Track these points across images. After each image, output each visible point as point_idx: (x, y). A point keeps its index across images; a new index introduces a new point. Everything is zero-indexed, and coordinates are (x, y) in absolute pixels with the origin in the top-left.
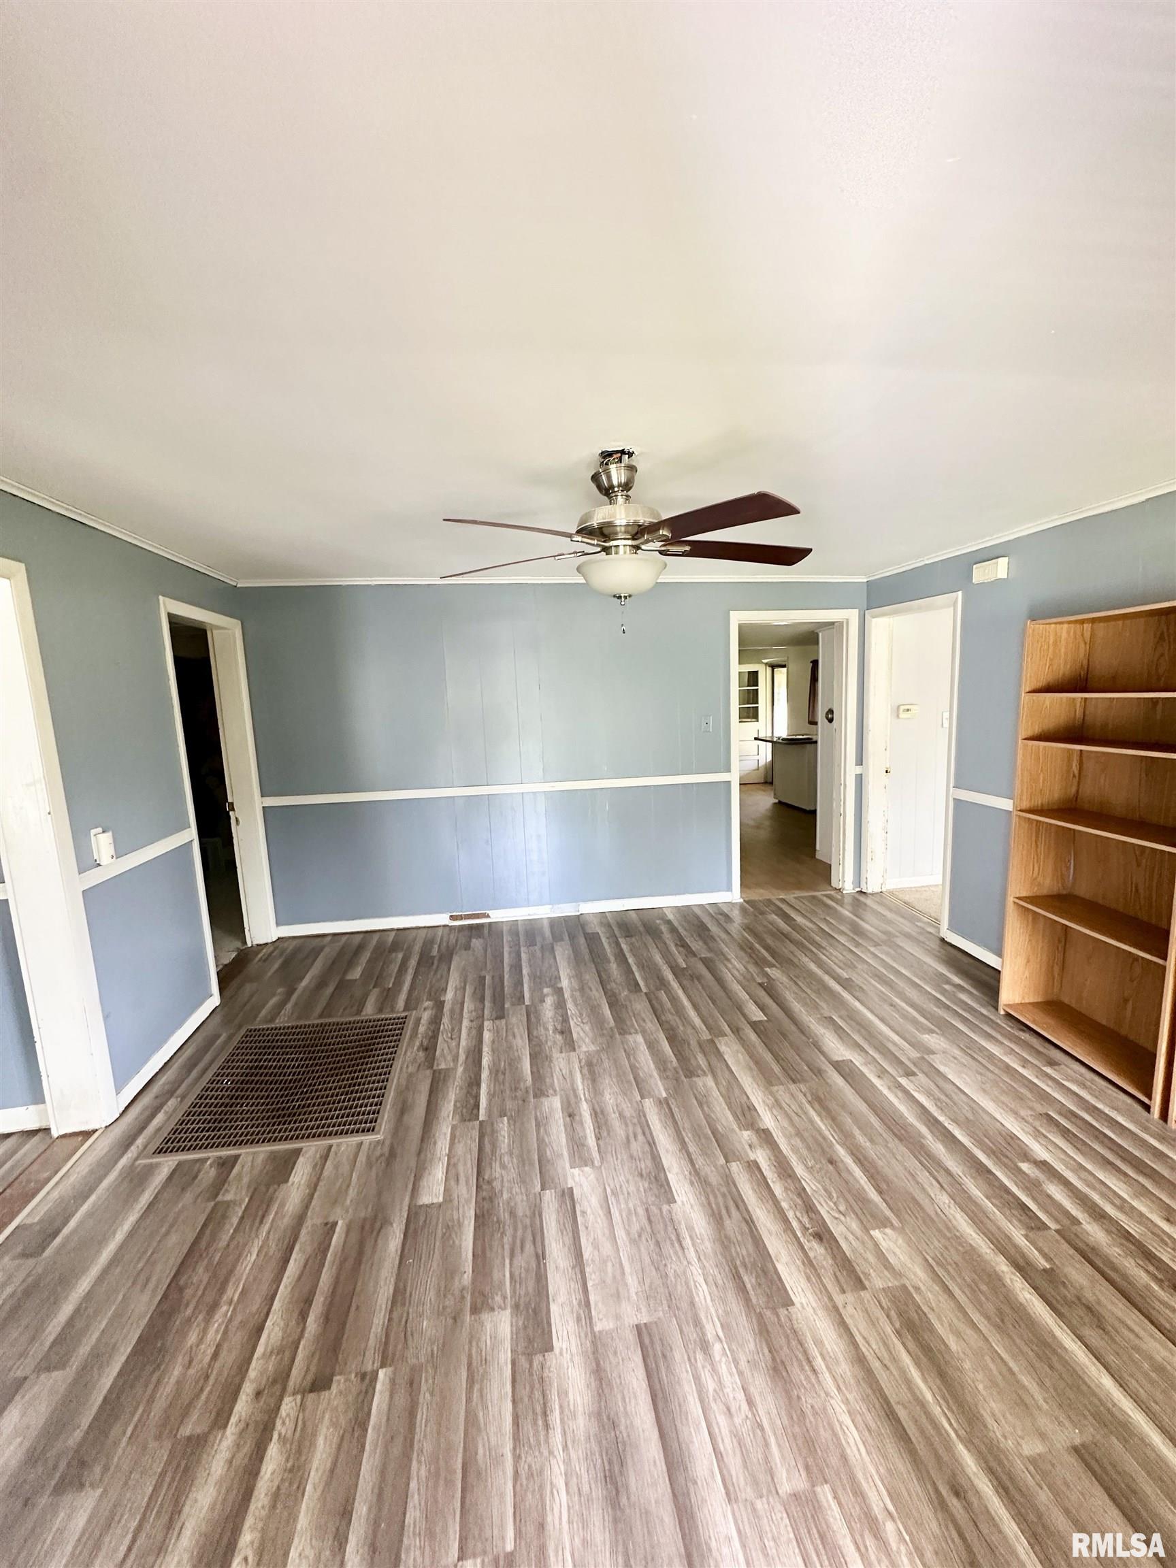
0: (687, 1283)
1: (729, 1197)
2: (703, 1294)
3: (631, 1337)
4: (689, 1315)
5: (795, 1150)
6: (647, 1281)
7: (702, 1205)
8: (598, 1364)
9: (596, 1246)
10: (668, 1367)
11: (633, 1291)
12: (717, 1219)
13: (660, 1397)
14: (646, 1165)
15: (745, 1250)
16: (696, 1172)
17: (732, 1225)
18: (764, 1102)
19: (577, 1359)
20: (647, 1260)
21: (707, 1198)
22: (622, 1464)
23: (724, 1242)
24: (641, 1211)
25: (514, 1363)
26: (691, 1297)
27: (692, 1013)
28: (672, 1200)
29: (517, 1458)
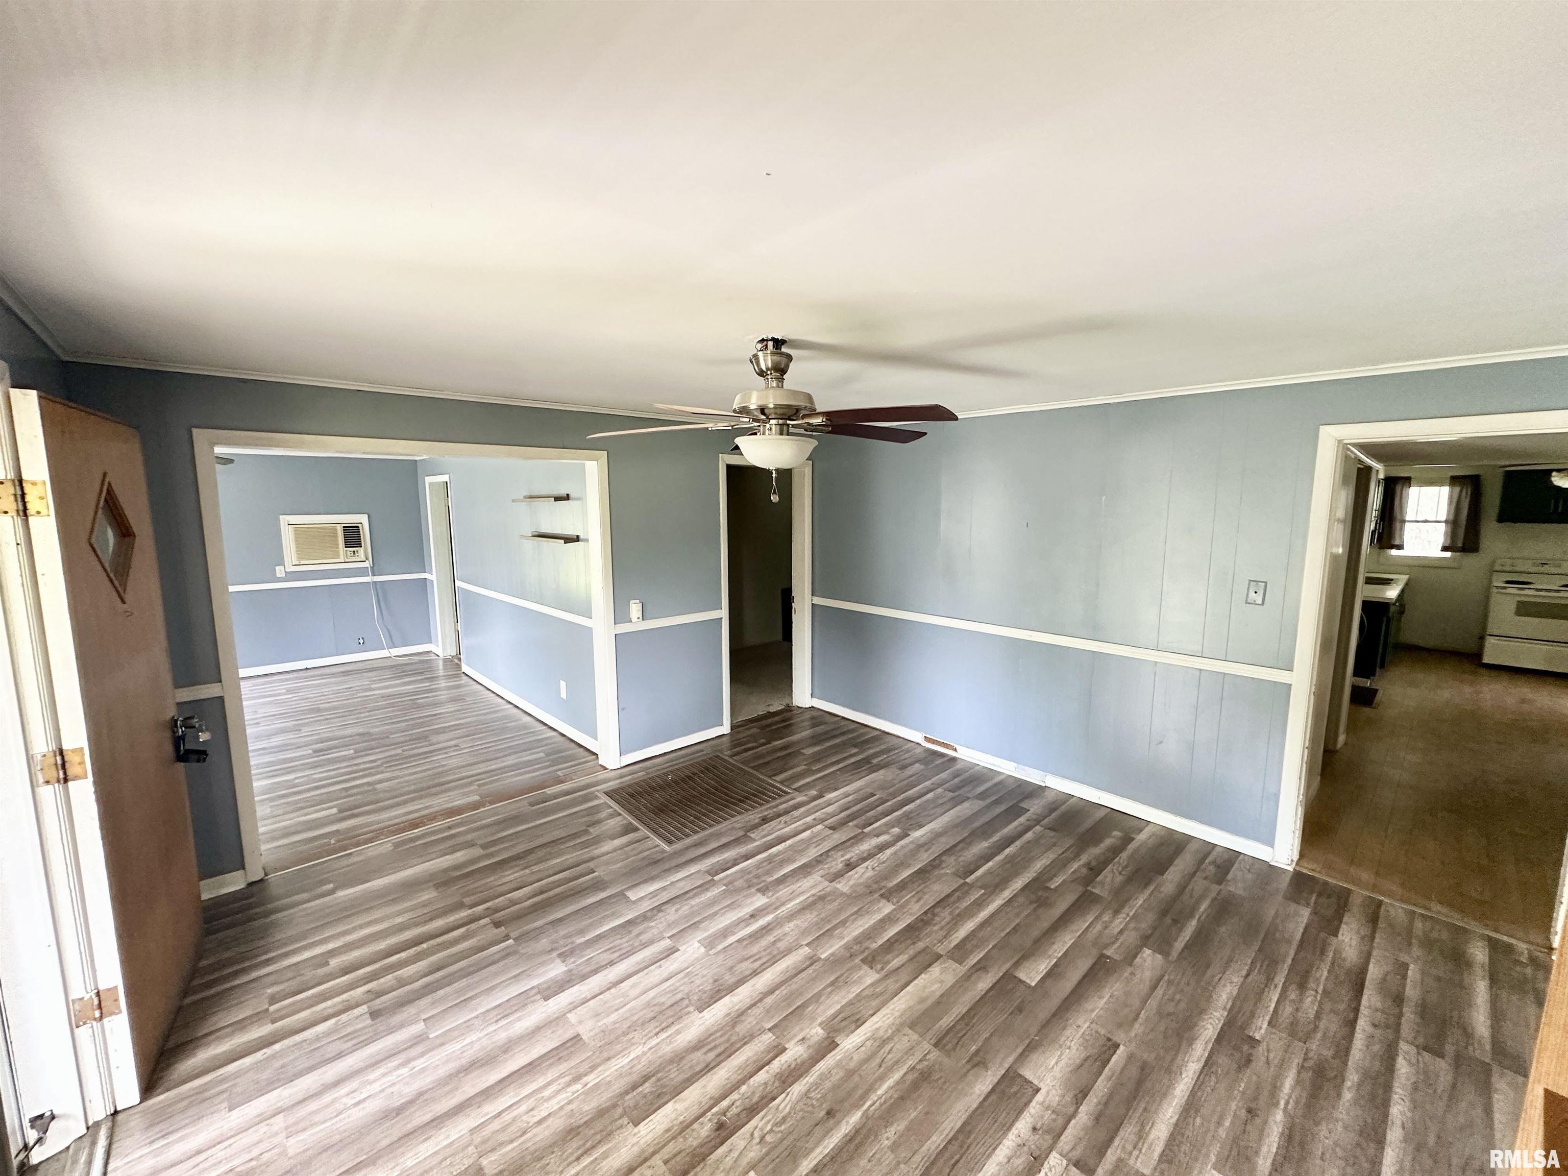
0: (626, 1049)
1: (727, 1045)
2: (622, 1062)
3: (569, 1034)
4: (598, 1061)
5: (823, 1077)
6: (617, 1025)
7: (708, 1030)
8: (541, 1028)
9: (633, 986)
10: (551, 1064)
11: (605, 1021)
12: (698, 1045)
13: (531, 1068)
14: (730, 979)
15: (675, 1076)
16: (742, 1013)
17: (699, 1058)
18: (877, 1029)
19: (544, 1015)
20: (635, 1018)
21: (717, 1031)
22: (481, 1066)
23: (678, 1058)
24: (679, 996)
25: (532, 988)
26: (614, 1057)
27: (970, 926)
28: (701, 1010)
29: (477, 1017)
